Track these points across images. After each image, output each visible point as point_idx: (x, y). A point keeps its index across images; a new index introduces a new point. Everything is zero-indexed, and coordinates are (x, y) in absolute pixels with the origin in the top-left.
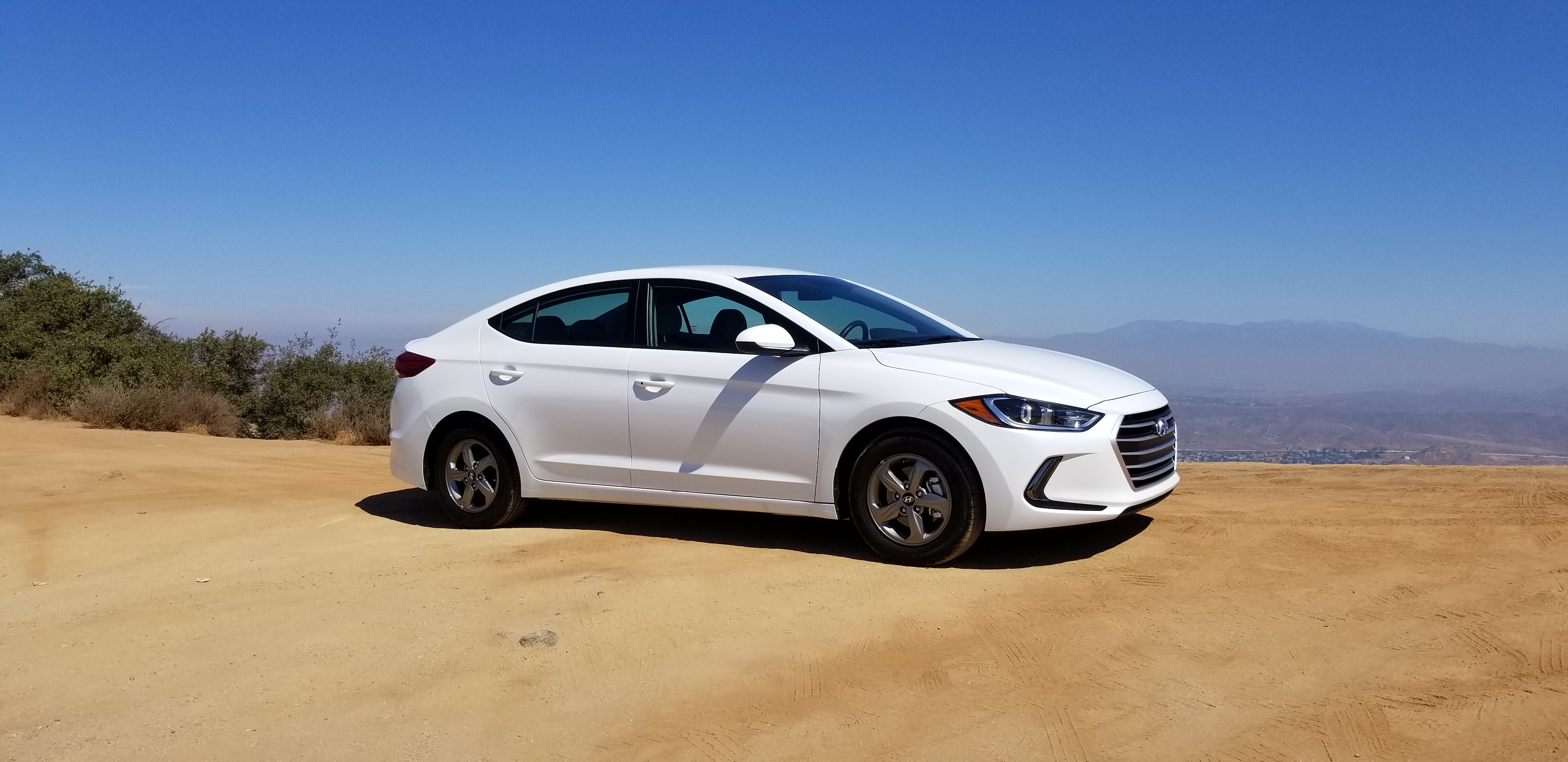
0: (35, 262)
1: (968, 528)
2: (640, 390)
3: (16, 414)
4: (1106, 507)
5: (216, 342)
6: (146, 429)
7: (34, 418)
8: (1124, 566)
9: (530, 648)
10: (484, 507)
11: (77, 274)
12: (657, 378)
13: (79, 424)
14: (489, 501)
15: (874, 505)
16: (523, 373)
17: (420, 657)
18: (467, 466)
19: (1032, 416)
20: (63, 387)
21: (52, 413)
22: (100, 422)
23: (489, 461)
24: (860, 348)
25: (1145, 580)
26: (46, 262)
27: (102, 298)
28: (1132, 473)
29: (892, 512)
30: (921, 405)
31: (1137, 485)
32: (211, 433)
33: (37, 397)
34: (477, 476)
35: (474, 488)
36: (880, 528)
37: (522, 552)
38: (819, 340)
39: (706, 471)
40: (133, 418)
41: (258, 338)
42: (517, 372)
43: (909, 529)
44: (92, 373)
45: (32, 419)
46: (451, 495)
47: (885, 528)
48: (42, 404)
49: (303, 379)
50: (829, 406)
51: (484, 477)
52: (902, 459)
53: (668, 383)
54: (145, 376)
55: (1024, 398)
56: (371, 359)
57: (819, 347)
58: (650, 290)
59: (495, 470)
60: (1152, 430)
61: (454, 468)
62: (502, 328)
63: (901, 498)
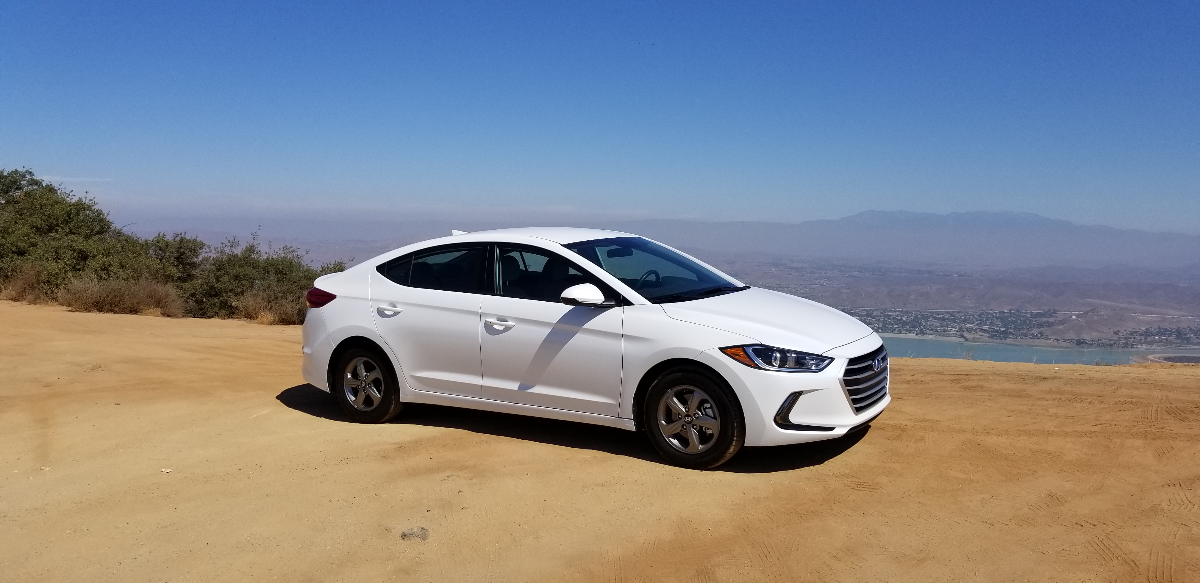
0: (28, 177)
1: (732, 443)
2: (489, 327)
3: (16, 300)
4: (835, 428)
5: (167, 244)
6: (115, 313)
7: (30, 303)
8: (847, 472)
9: (409, 542)
10: (372, 407)
11: (60, 185)
12: (502, 319)
13: (65, 308)
14: (376, 404)
15: (663, 422)
16: (402, 310)
18: (360, 377)
19: (780, 361)
20: (52, 279)
21: (44, 299)
22: (80, 307)
23: (377, 374)
24: (653, 303)
25: (863, 486)
26: (37, 177)
27: (80, 207)
28: (854, 401)
29: (676, 427)
30: (699, 351)
31: (858, 410)
32: (164, 314)
33: (32, 287)
34: (367, 384)
35: (365, 393)
36: (668, 440)
37: (401, 448)
38: (622, 296)
39: (538, 390)
40: (105, 304)
41: (198, 240)
42: (398, 309)
43: (688, 440)
44: (75, 269)
45: (28, 304)
46: (348, 398)
47: (671, 439)
48: (36, 292)
49: (233, 272)
50: (630, 347)
51: (372, 385)
52: (683, 389)
53: (510, 323)
54: (114, 271)
55: (775, 347)
56: (283, 255)
57: (623, 301)
58: (497, 250)
59: (381, 380)
60: (870, 367)
61: (350, 377)
62: (386, 274)
63: (683, 418)
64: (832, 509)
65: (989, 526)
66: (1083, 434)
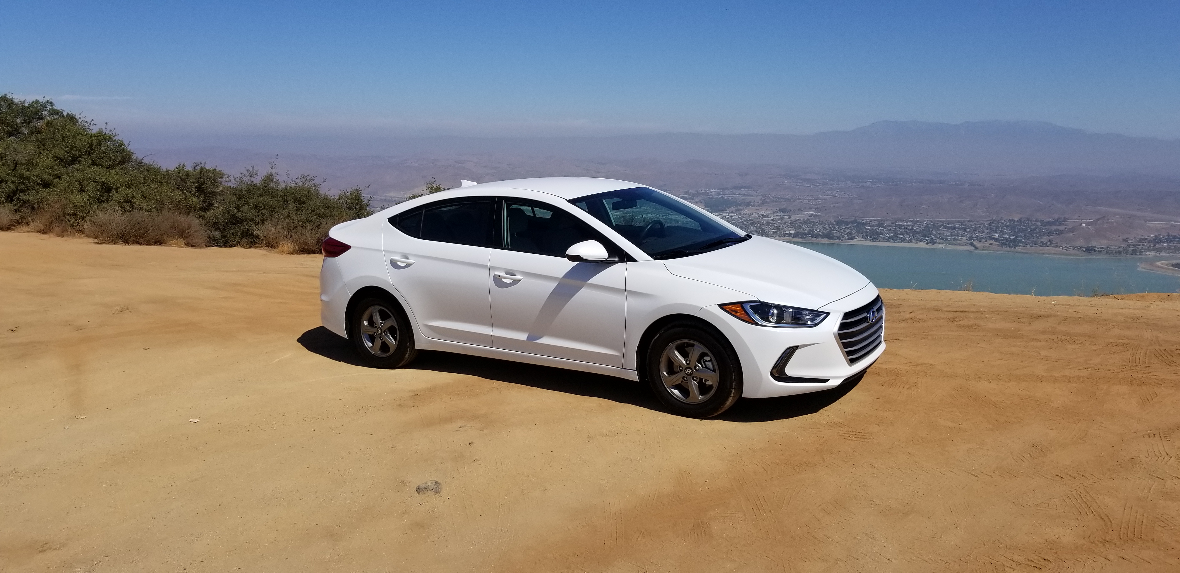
0: (49, 107)
1: (730, 394)
2: (497, 280)
3: (44, 232)
4: (829, 380)
5: (188, 175)
6: (140, 244)
7: (58, 235)
8: (841, 421)
9: (423, 495)
10: (389, 354)
11: (80, 114)
12: (510, 273)
13: (91, 240)
14: (392, 350)
15: (665, 373)
16: (414, 261)
17: (348, 502)
18: (376, 324)
19: (777, 317)
20: (78, 212)
21: (70, 232)
22: (106, 239)
23: (392, 322)
24: (655, 259)
25: (855, 436)
26: (57, 107)
27: (101, 138)
28: (849, 353)
29: (677, 379)
30: (700, 307)
31: (852, 362)
32: (188, 245)
33: (59, 219)
34: (383, 332)
35: (381, 340)
36: (670, 391)
37: (417, 397)
38: (626, 252)
39: (546, 340)
40: (130, 236)
41: (218, 169)
42: (410, 261)
43: (688, 390)
44: (99, 201)
45: (56, 236)
46: (366, 345)
47: (672, 390)
48: (63, 225)
49: (252, 202)
50: (632, 301)
51: (388, 333)
52: (684, 343)
53: (517, 277)
54: (137, 203)
55: (772, 304)
56: (301, 184)
57: (626, 258)
58: (504, 205)
59: (396, 328)
60: (865, 319)
61: (367, 325)
62: (398, 225)
63: (684, 370)
64: (824, 460)
65: (974, 477)
66: (1071, 380)
